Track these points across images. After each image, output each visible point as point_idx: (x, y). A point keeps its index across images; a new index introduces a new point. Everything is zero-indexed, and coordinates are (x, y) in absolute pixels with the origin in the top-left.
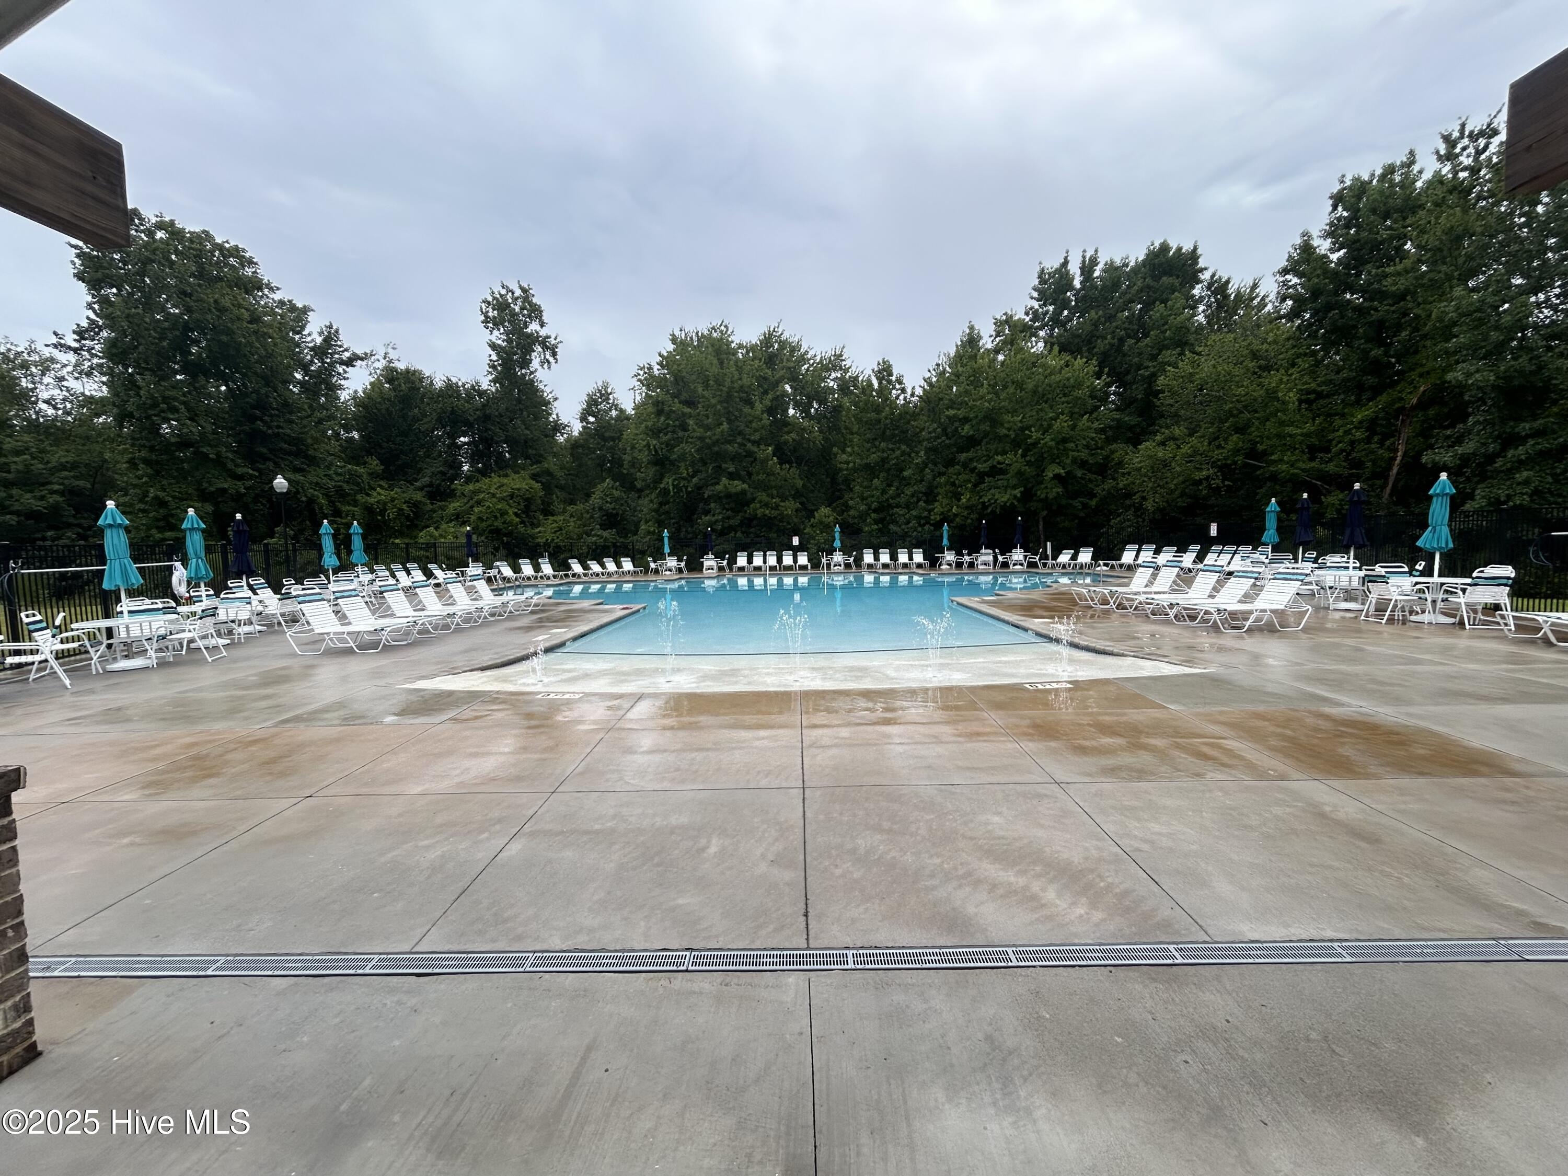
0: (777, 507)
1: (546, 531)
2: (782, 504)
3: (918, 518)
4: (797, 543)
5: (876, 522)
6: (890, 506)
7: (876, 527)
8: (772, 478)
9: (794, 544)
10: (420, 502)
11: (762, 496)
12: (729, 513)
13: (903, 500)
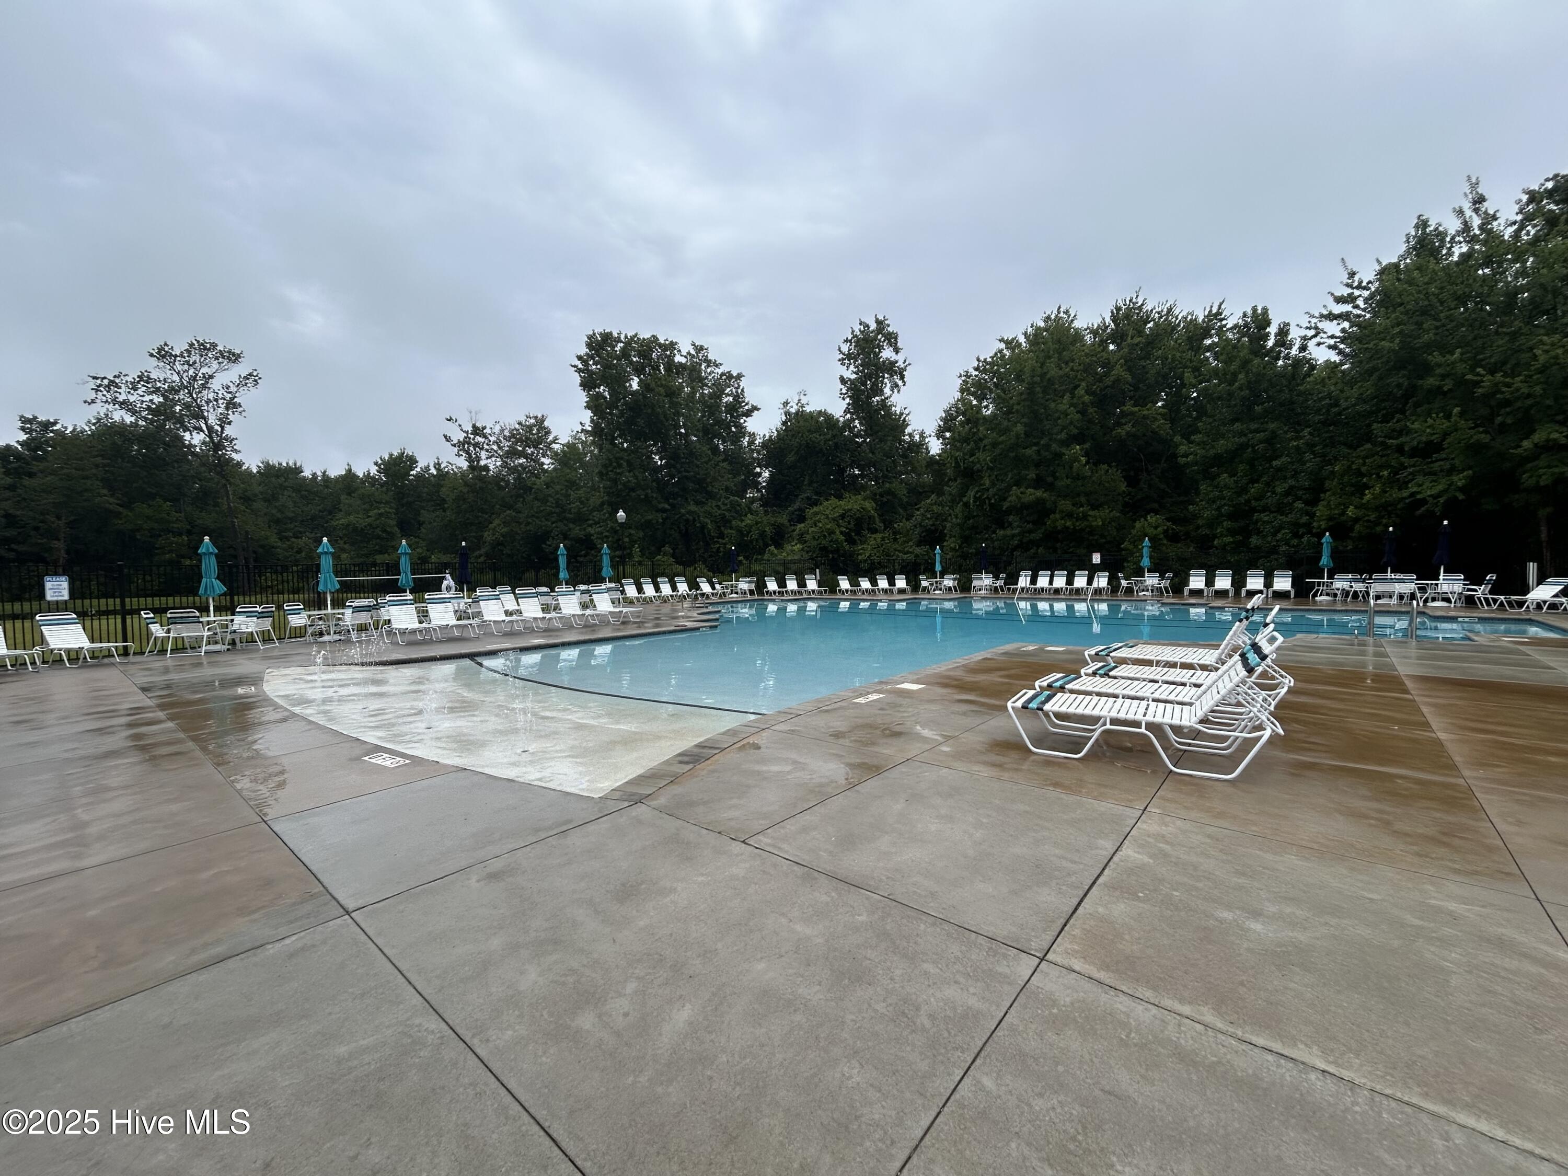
0: (1085, 517)
1: (867, 550)
2: (1091, 513)
3: (1296, 525)
4: (1099, 561)
5: (1232, 532)
6: (1254, 510)
7: (1230, 539)
8: (1079, 482)
9: (1094, 561)
10: (783, 525)
11: (1065, 505)
12: (1030, 526)
13: (1270, 500)
